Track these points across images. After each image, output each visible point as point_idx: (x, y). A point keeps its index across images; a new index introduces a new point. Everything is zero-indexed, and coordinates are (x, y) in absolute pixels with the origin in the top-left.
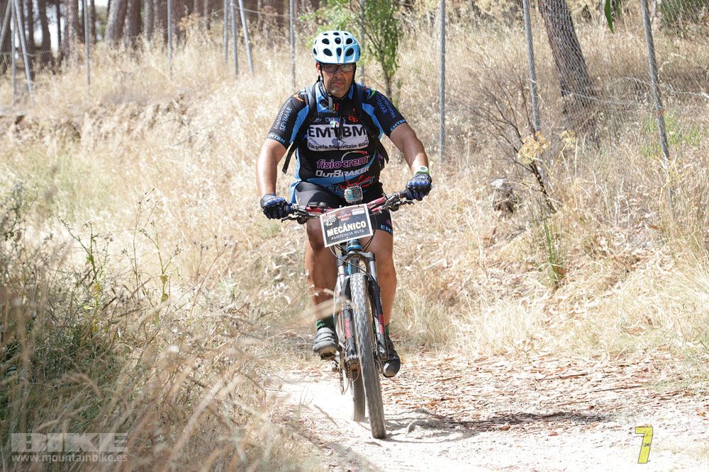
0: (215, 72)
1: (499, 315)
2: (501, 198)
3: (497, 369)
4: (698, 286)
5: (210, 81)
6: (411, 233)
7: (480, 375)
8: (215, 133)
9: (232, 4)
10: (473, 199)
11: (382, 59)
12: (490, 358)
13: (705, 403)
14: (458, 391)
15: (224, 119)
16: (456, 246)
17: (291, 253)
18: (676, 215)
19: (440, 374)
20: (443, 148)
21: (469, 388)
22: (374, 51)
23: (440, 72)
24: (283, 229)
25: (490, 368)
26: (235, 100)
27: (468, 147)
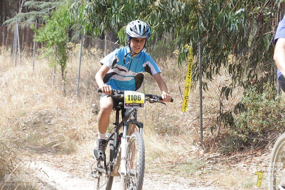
0: (9, 64)
1: (91, 145)
2: (94, 110)
3: (90, 161)
4: (151, 140)
5: (7, 67)
6: (66, 118)
7: (85, 163)
8: (8, 82)
9: (16, 44)
10: (86, 109)
11: (61, 65)
12: (88, 158)
13: (152, 176)
14: (78, 167)
15: (11, 79)
16: (80, 123)
17: (29, 121)
18: (146, 119)
19: (73, 161)
20: (78, 93)
21: (82, 166)
22: (59, 62)
23: (79, 70)
24: (27, 114)
25: (88, 161)
26: (15, 73)
27: (85, 94)
